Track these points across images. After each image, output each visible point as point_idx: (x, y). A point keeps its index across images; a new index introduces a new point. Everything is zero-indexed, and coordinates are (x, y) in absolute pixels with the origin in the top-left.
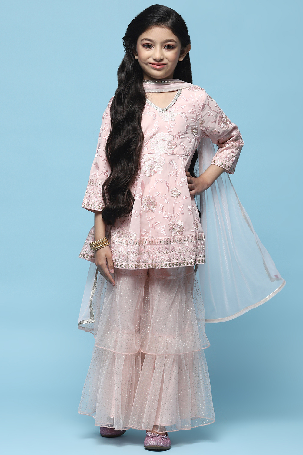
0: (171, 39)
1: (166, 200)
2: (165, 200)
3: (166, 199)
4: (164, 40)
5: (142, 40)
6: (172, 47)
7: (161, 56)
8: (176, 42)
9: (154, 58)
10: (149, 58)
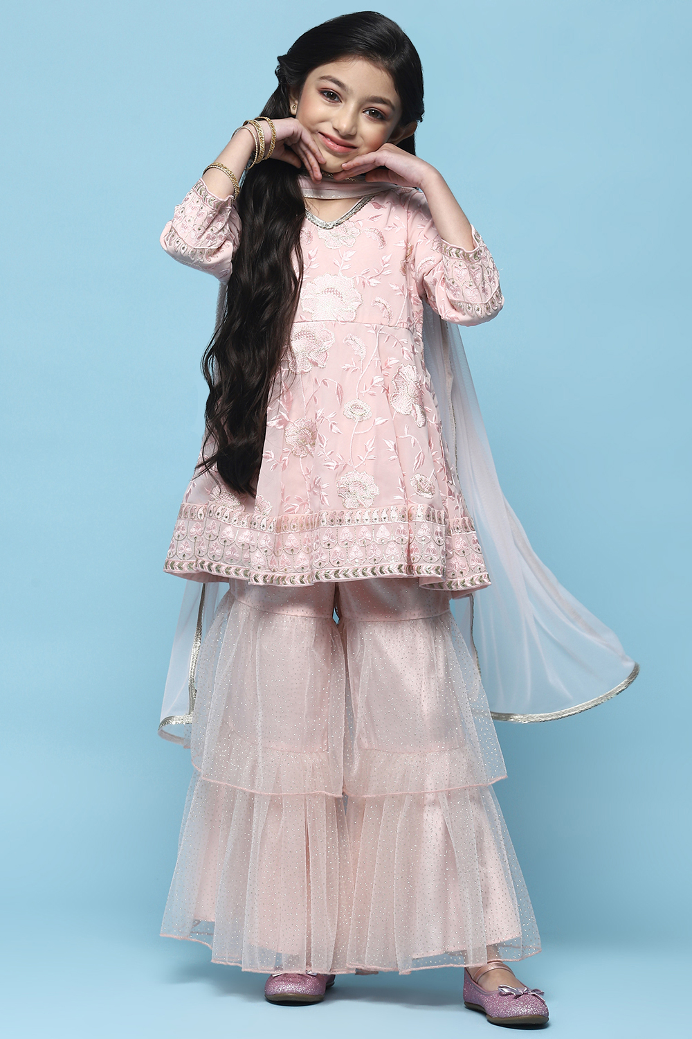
0: (385, 98)
1: (334, 426)
2: (331, 426)
3: (334, 424)
4: (371, 95)
5: (323, 78)
6: (381, 115)
7: (352, 127)
8: (393, 107)
9: (336, 127)
10: (323, 121)
